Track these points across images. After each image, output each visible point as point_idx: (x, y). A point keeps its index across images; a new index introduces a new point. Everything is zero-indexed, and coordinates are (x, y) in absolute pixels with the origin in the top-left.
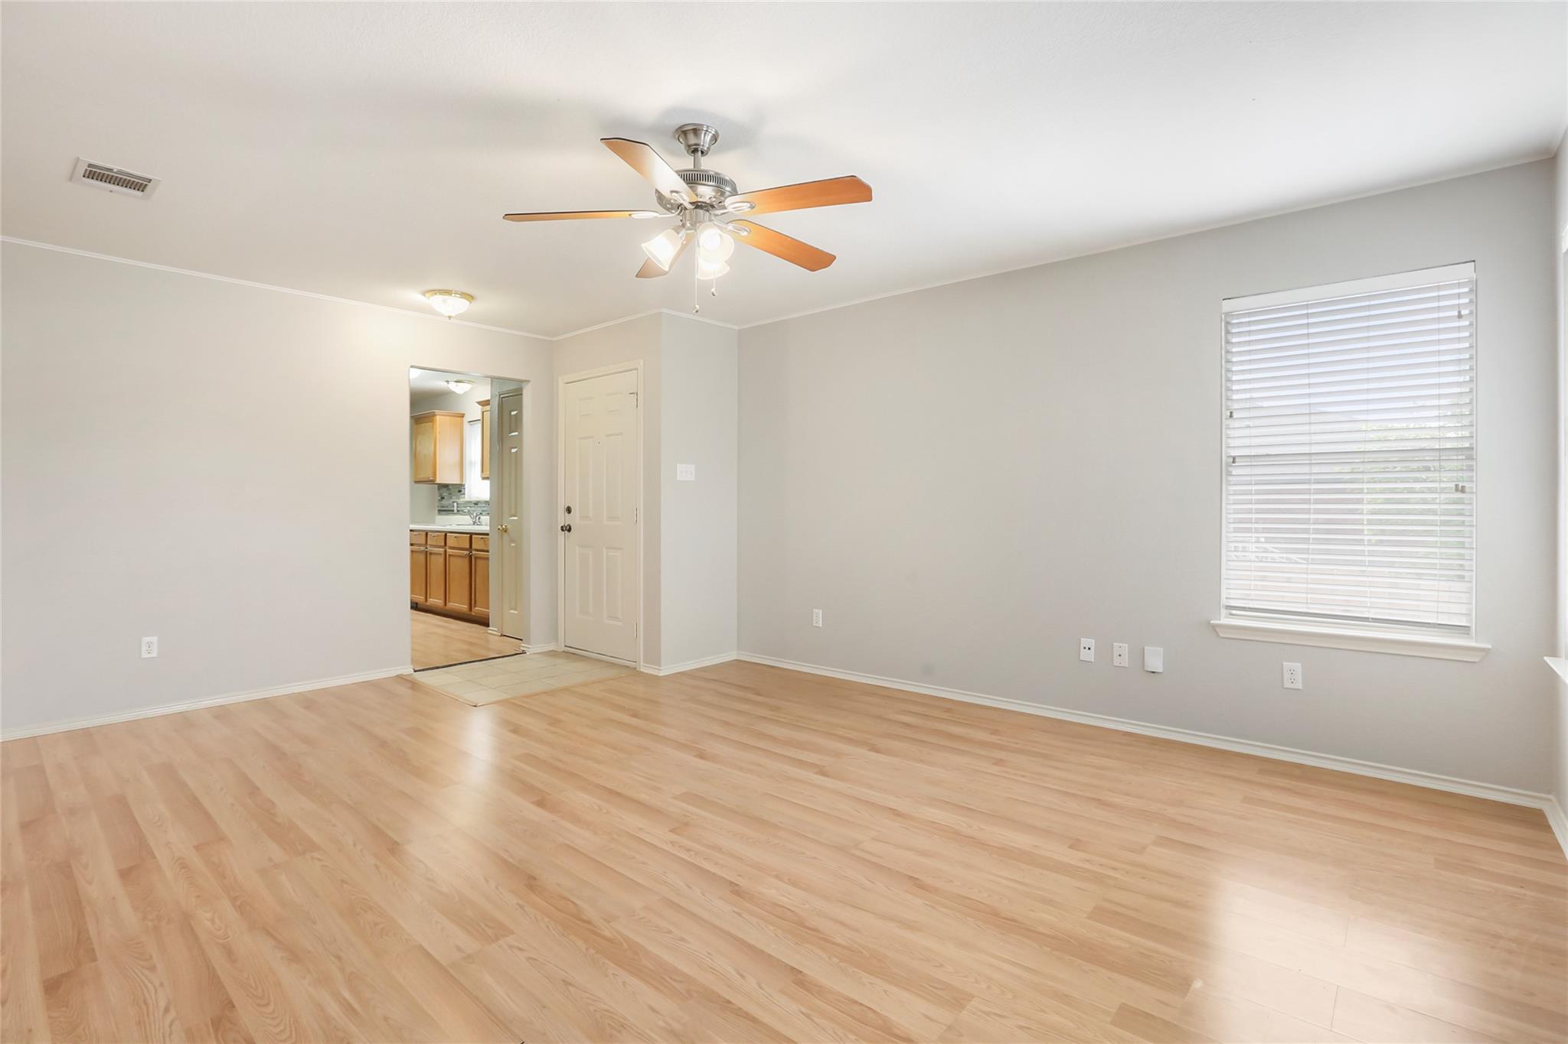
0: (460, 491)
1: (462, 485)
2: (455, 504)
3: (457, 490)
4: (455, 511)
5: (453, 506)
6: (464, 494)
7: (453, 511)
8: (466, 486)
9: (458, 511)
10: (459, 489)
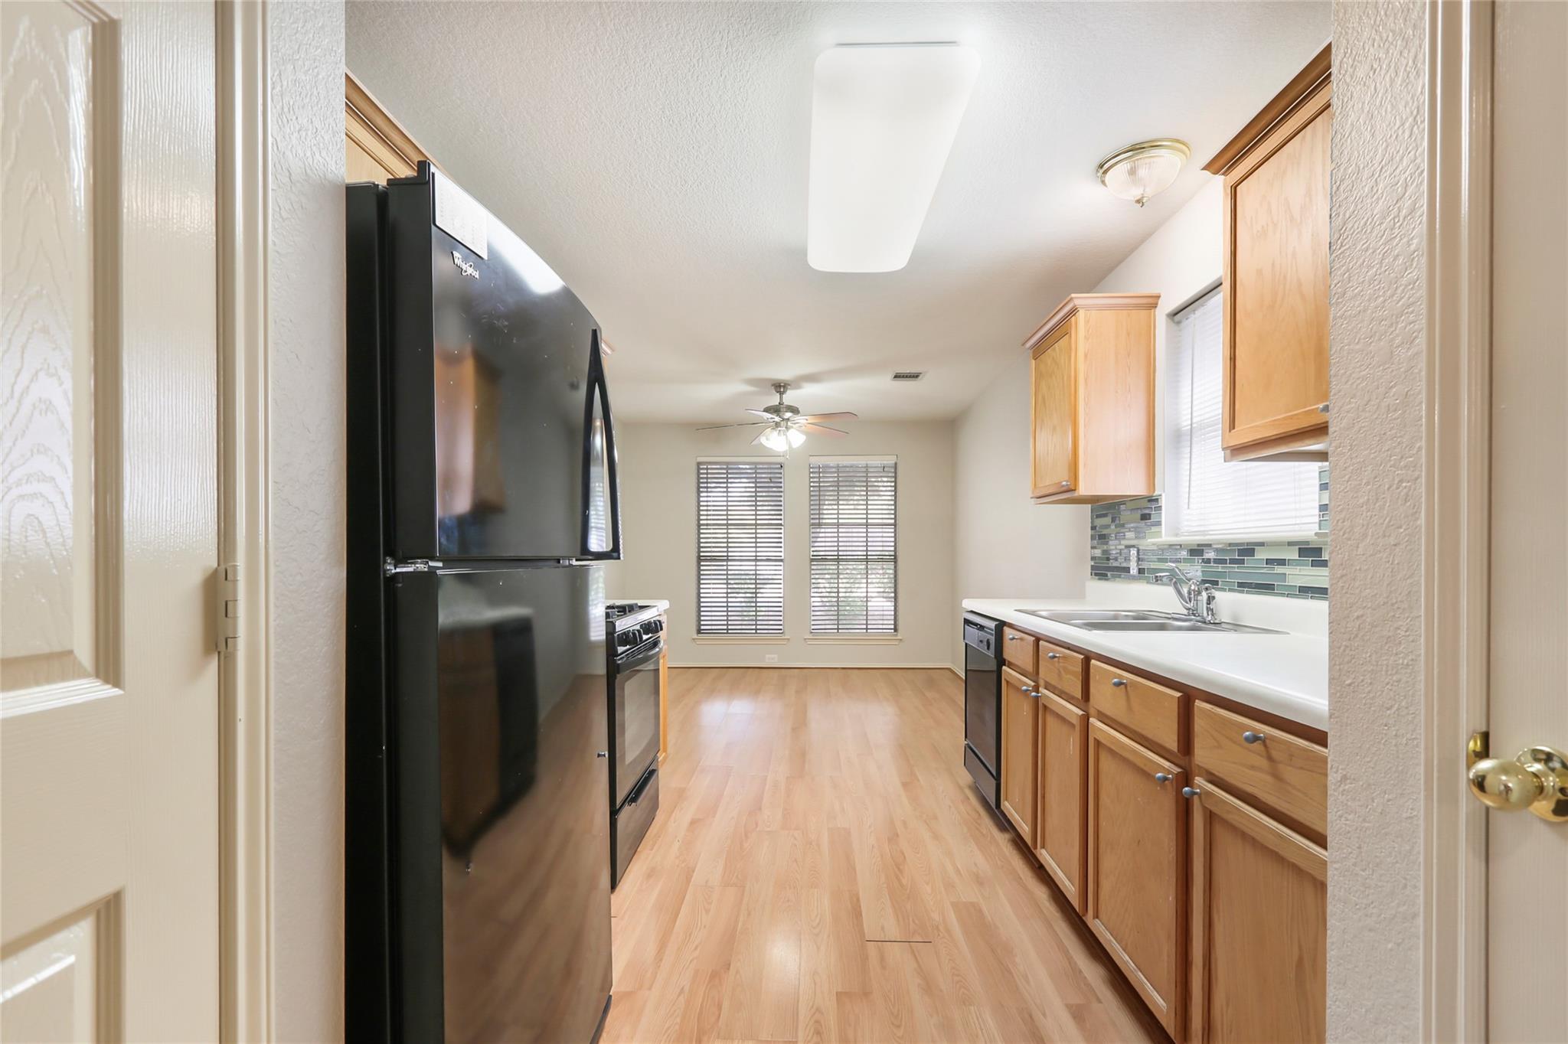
0: (1145, 517)
1: (1153, 500)
2: (1134, 552)
3: (1138, 515)
4: (1134, 571)
5: (1127, 559)
6: (1159, 524)
7: (1127, 570)
8: (1163, 502)
9: (1141, 571)
10: (1146, 509)
